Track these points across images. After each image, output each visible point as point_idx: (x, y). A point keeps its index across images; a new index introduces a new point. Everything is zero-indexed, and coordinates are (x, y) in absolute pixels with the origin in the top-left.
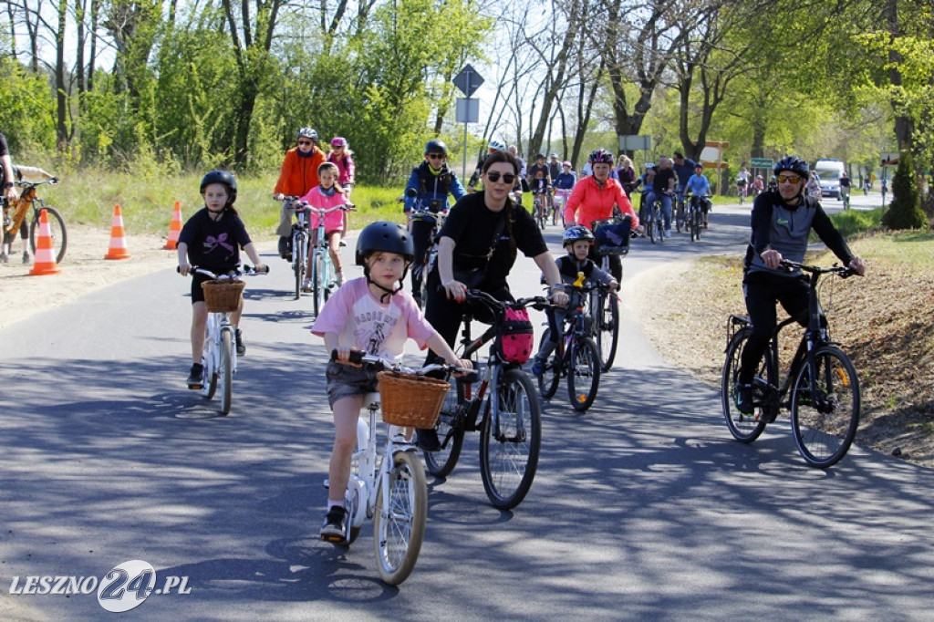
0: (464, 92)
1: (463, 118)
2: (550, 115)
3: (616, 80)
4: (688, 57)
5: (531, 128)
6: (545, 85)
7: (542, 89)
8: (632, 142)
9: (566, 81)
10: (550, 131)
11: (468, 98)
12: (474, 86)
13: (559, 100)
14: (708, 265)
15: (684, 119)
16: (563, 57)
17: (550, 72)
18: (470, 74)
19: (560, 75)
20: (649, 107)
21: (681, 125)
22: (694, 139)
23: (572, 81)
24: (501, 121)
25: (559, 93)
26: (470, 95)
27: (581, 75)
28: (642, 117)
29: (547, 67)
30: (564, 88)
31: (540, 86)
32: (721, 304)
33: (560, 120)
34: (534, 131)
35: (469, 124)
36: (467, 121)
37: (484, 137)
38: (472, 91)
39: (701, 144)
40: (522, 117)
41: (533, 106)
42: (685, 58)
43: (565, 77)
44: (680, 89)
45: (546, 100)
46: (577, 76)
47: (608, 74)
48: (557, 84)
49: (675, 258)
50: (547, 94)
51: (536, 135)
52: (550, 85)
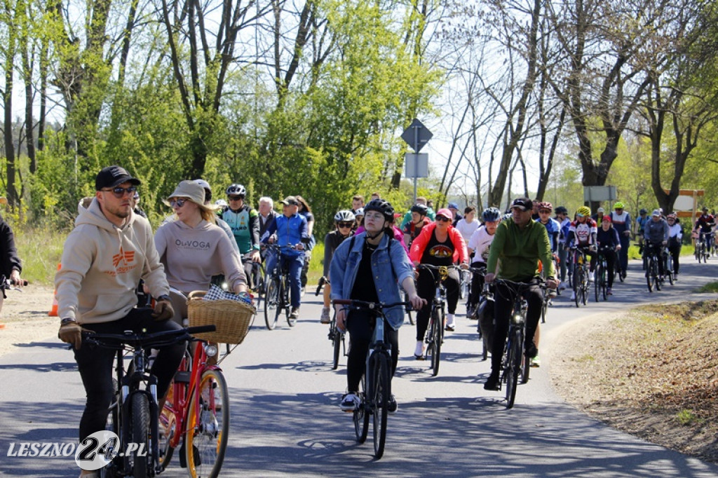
0: (412, 146)
1: (412, 172)
2: (510, 168)
3: (581, 129)
4: (659, 104)
5: (490, 181)
6: (502, 137)
7: (501, 141)
8: (598, 193)
9: (526, 132)
10: (510, 183)
11: (417, 153)
12: (422, 141)
13: (519, 151)
14: (641, 314)
15: (655, 167)
16: (522, 107)
17: (509, 123)
18: (419, 129)
19: (520, 127)
20: (615, 156)
21: (653, 174)
22: (666, 187)
23: (530, 133)
24: (458, 174)
25: (519, 143)
26: (419, 150)
27: (542, 126)
28: (608, 168)
29: (505, 118)
30: (524, 140)
31: (499, 138)
32: (634, 348)
33: (522, 172)
34: (493, 185)
35: (418, 179)
36: (416, 176)
37: (440, 190)
38: (420, 146)
39: (675, 193)
40: (481, 170)
41: (492, 159)
42: (654, 106)
43: (524, 129)
44: (651, 136)
45: (504, 152)
46: (537, 127)
47: (572, 123)
48: (516, 136)
49: (618, 308)
50: (506, 146)
51: (495, 188)
52: (509, 136)
